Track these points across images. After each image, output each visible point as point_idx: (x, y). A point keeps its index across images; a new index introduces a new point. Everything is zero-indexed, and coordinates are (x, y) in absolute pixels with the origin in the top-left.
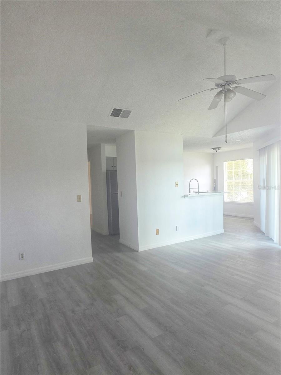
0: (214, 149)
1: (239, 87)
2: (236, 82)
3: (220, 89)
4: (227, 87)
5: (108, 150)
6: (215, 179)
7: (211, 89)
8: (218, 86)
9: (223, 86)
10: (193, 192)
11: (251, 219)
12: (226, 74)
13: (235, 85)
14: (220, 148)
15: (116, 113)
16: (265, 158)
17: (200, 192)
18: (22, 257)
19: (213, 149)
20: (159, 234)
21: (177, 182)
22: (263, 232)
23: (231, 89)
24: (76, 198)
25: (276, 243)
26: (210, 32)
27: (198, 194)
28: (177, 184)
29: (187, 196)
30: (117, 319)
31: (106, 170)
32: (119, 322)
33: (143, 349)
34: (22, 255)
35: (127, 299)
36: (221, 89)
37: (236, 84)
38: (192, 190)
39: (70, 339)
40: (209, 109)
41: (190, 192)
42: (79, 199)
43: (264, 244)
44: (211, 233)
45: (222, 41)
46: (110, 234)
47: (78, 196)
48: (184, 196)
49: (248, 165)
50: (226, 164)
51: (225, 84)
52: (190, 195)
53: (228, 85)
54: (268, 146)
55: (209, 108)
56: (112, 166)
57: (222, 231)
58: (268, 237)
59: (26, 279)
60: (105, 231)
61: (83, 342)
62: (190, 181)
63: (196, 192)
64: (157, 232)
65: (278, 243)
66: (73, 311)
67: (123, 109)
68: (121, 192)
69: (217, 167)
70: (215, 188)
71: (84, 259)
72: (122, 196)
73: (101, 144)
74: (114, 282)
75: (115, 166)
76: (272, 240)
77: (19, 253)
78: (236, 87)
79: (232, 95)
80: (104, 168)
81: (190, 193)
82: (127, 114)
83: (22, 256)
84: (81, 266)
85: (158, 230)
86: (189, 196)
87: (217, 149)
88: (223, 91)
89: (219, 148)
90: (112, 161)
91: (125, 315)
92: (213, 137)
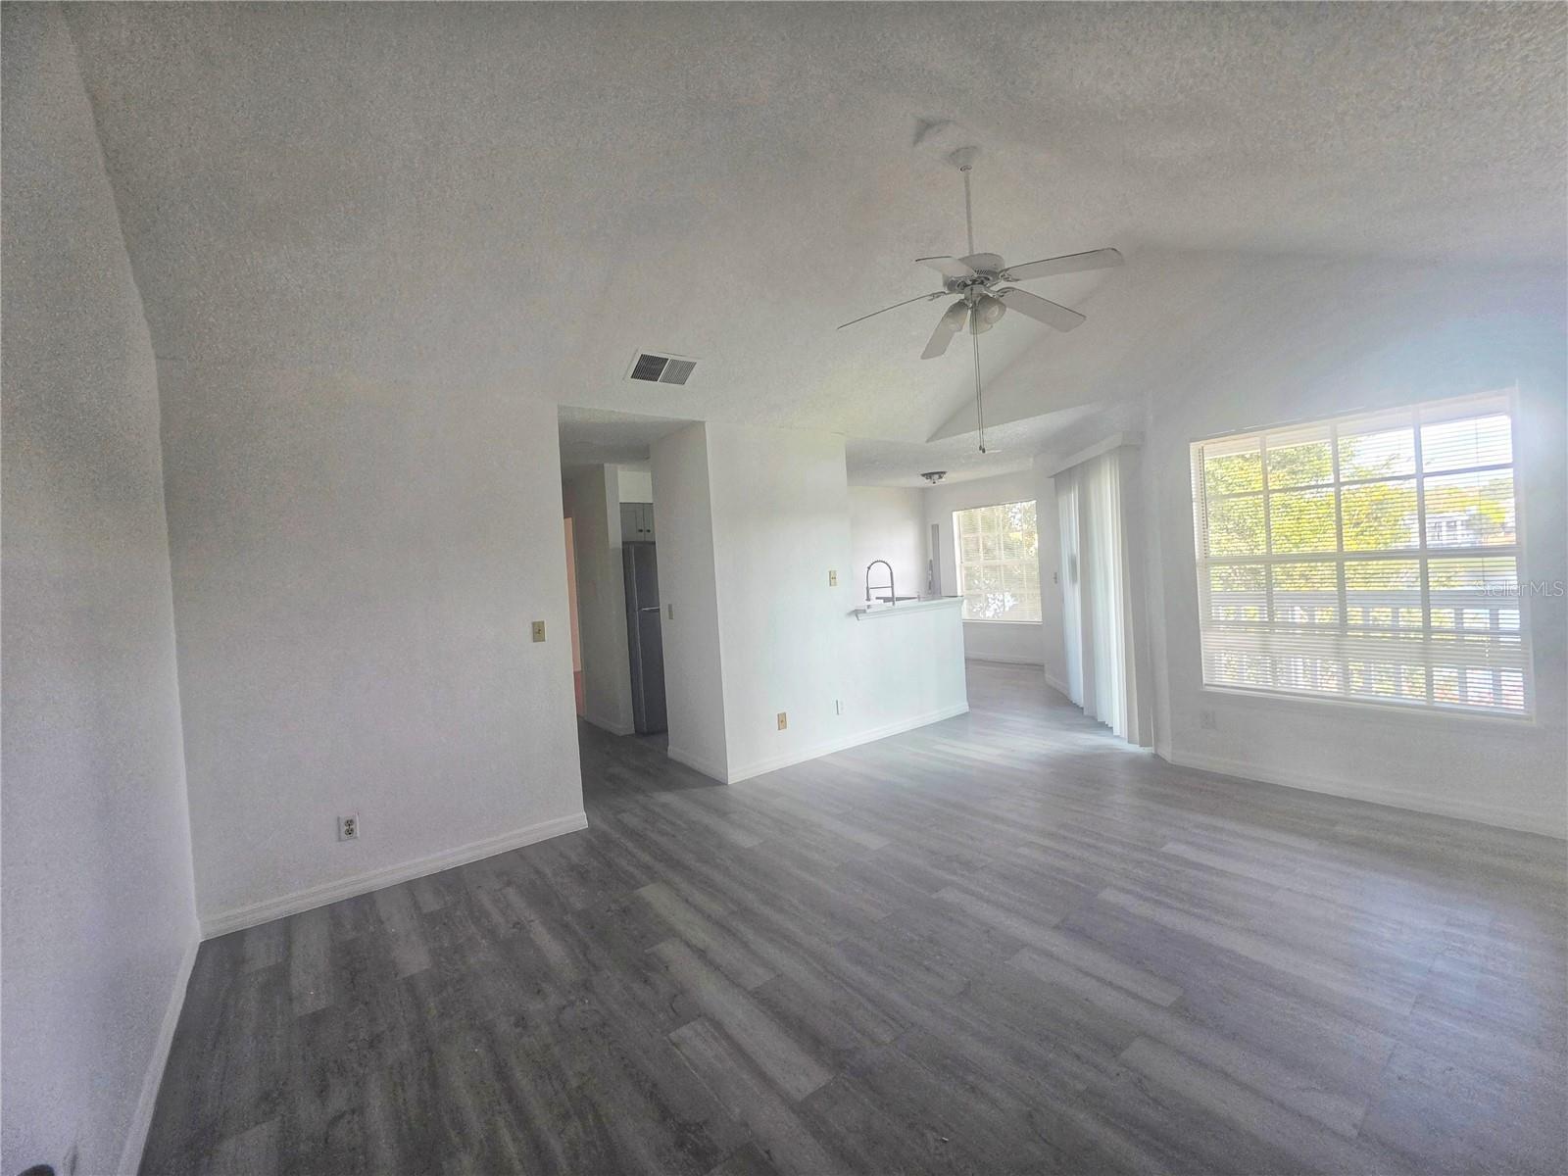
0: (929, 476)
1: (1013, 289)
2: (1007, 276)
3: (958, 297)
4: (979, 289)
5: (628, 485)
6: (931, 561)
7: (935, 296)
8: (952, 285)
9: (966, 285)
10: (877, 598)
11: (1037, 668)
12: (975, 253)
13: (1003, 284)
14: (944, 473)
15: (649, 368)
16: (1073, 498)
17: (899, 599)
18: (350, 832)
19: (923, 475)
20: (785, 727)
21: (835, 572)
22: (1076, 706)
23: (991, 295)
24: (529, 630)
25: (1118, 737)
26: (925, 127)
27: (894, 604)
28: (832, 578)
29: (864, 611)
30: (672, 1035)
31: (623, 543)
32: (677, 1047)
33: (768, 1152)
34: (350, 823)
35: (702, 954)
36: (962, 296)
37: (1007, 280)
38: (874, 594)
39: (506, 1136)
40: (923, 358)
41: (868, 599)
42: (538, 632)
43: (1086, 741)
44: (934, 716)
45: (962, 158)
46: (639, 733)
47: (534, 624)
48: (856, 613)
49: (1018, 519)
50: (957, 516)
51: (974, 282)
52: (869, 607)
53: (982, 283)
54: (1083, 463)
55: (924, 354)
56: (641, 531)
57: (961, 706)
58: (1094, 718)
59: (364, 903)
60: (623, 722)
61: (556, 1146)
62: (869, 568)
63: (886, 600)
64: (782, 721)
65: (1125, 734)
66: (522, 1021)
67: (670, 357)
68: (670, 606)
69: (936, 528)
70: (933, 585)
71: (558, 820)
72: (671, 618)
73: (606, 465)
74: (654, 895)
75: (649, 531)
76: (1104, 727)
77: (339, 818)
78: (1004, 291)
79: (995, 310)
80: (615, 536)
81: (869, 603)
82: (681, 372)
83: (346, 828)
84: (549, 844)
85: (785, 714)
86: (868, 611)
87: (937, 476)
88: (966, 302)
89: (941, 474)
90: (638, 515)
91: (699, 1016)
92: (928, 441)
